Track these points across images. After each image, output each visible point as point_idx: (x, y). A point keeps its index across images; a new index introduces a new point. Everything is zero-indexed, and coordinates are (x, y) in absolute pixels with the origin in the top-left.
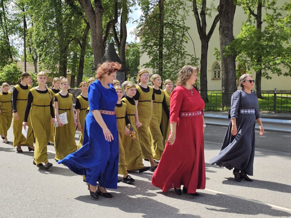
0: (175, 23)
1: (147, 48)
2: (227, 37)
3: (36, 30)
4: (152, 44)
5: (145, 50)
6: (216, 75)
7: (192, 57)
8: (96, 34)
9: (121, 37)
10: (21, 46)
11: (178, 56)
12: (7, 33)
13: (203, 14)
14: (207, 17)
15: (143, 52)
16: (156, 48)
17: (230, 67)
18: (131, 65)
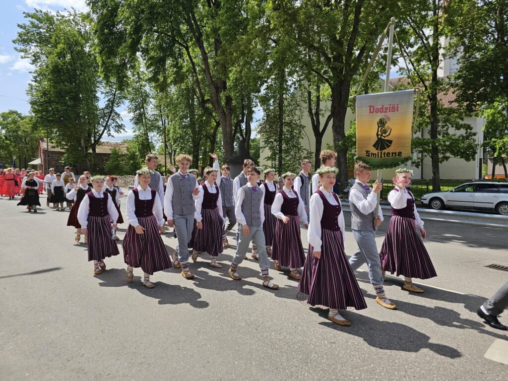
0: (292, 122)
2: (339, 134)
5: (267, 145)
7: (308, 151)
9: (246, 135)
11: (296, 150)
13: (317, 114)
14: (320, 116)
16: (276, 143)
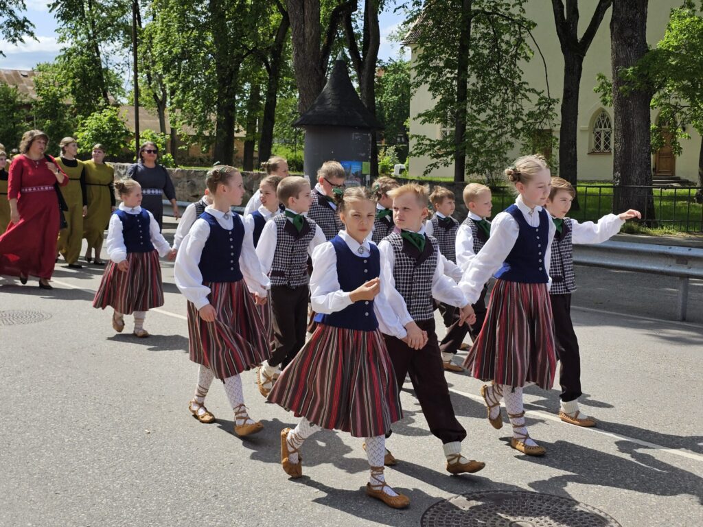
0: (499, 10)
1: (428, 74)
2: (630, 45)
3: (162, 31)
4: (442, 64)
5: (424, 78)
6: (600, 143)
7: (541, 95)
8: (304, 40)
9: (365, 49)
10: (127, 68)
11: (506, 93)
12: (94, 37)
15: (418, 85)
16: (451, 73)
17: (636, 121)
18: (389, 116)
